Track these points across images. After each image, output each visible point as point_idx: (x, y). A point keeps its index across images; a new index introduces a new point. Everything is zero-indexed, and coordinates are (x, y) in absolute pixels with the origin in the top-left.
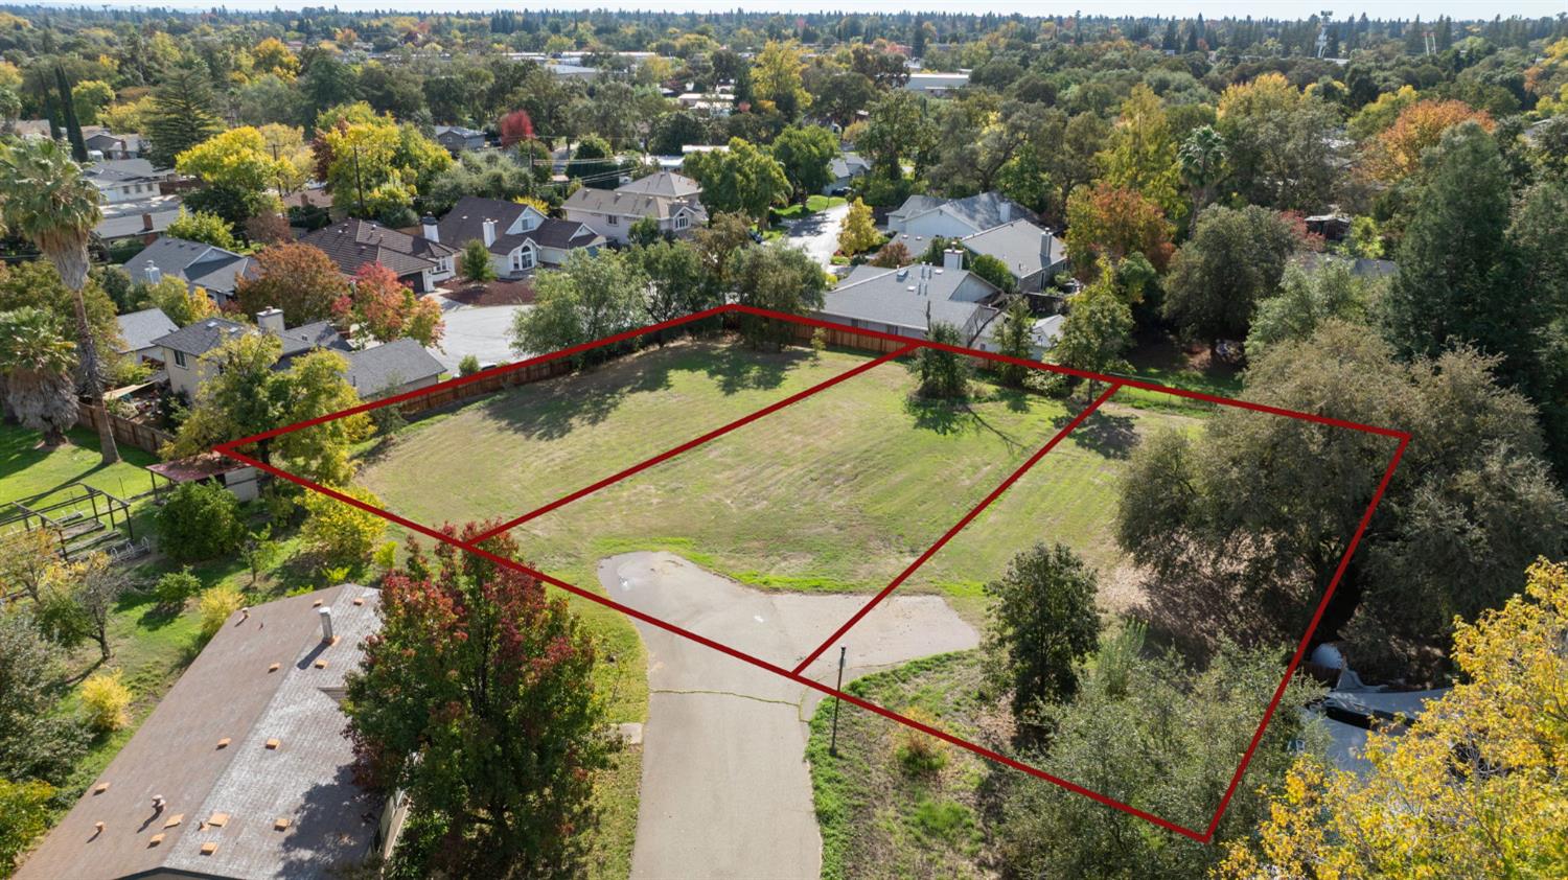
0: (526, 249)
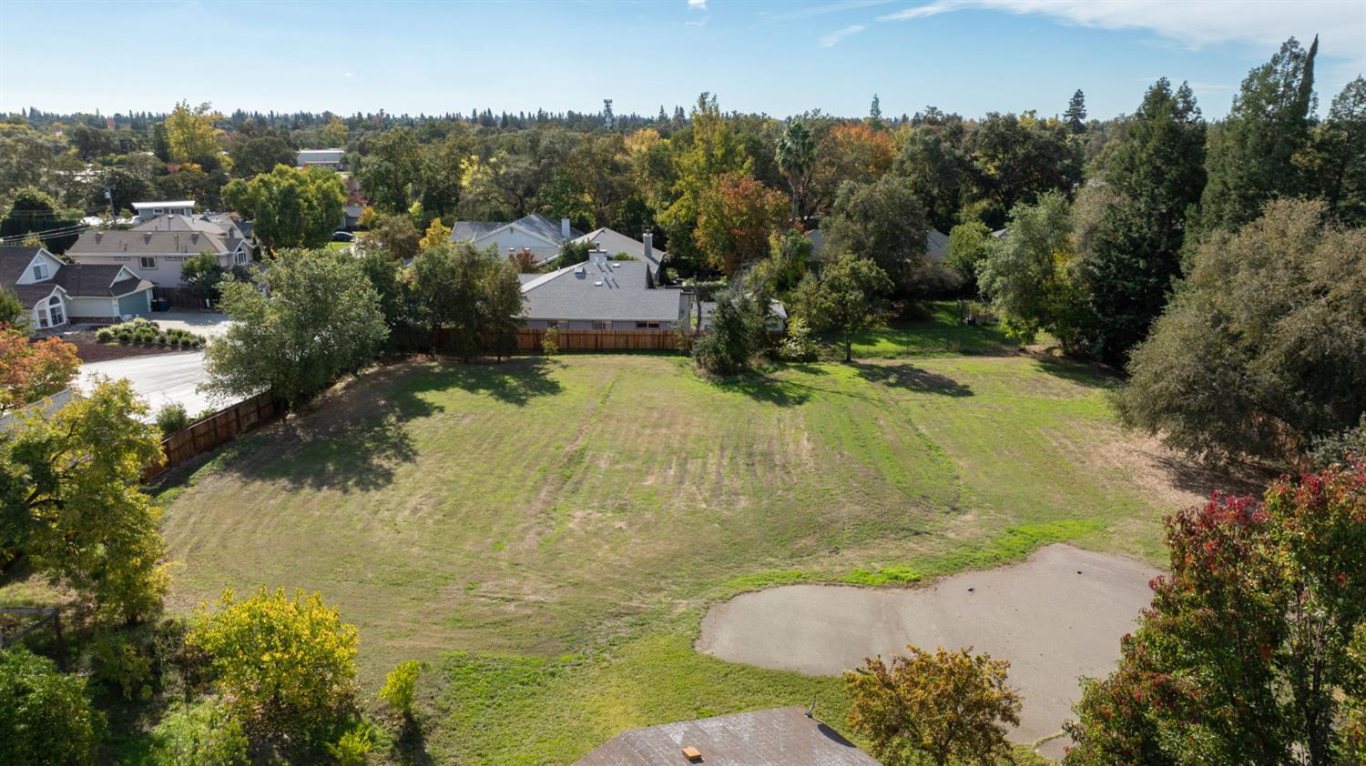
0: (54, 300)
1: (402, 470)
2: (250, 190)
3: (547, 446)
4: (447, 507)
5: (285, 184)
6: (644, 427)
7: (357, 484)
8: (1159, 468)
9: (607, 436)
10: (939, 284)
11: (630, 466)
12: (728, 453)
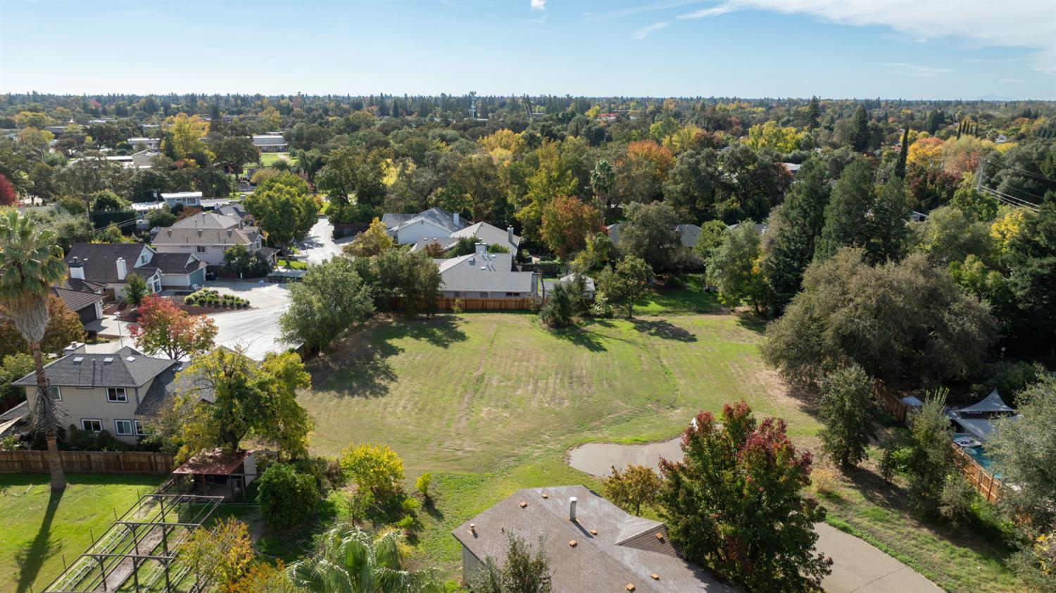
0: (156, 277)
1: (392, 386)
2: (261, 201)
3: (464, 372)
4: (420, 405)
5: (283, 198)
6: (514, 361)
7: (371, 393)
8: (783, 385)
9: (495, 366)
10: (689, 265)
11: (508, 383)
12: (559, 376)
